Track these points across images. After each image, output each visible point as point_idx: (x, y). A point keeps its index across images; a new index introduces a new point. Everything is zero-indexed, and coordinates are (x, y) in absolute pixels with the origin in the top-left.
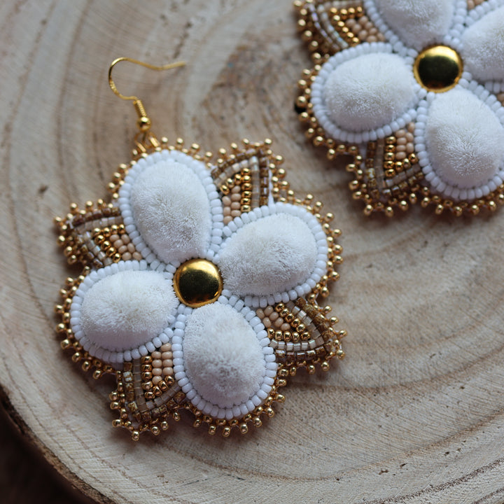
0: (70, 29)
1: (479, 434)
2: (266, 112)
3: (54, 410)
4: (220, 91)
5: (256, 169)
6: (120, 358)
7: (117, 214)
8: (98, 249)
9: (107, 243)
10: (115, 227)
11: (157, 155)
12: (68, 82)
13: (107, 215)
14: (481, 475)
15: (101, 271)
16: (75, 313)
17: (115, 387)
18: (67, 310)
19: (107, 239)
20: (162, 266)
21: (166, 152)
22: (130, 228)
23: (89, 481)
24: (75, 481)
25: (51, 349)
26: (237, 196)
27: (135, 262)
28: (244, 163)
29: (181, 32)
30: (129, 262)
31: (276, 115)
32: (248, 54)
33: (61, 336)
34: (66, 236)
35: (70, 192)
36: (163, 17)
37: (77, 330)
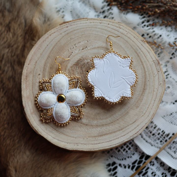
0: (52, 48)
1: (102, 137)
2: (81, 72)
3: (31, 113)
4: (74, 66)
5: (76, 82)
6: (44, 108)
7: (51, 83)
8: (46, 88)
9: (47, 87)
10: (50, 85)
11: (60, 74)
12: (49, 57)
13: (49, 82)
14: (100, 144)
15: (45, 92)
16: (39, 98)
17: (42, 112)
18: (38, 97)
19: (48, 87)
20: (56, 94)
21: (62, 74)
22: (52, 86)
23: (34, 127)
24: (31, 126)
25: (33, 102)
26: (72, 85)
27: (51, 92)
28: (75, 80)
29: (71, 53)
30: (50, 92)
31: (83, 73)
32: (81, 60)
33: (36, 101)
34: (41, 84)
35: (44, 76)
36: (68, 50)
37: (38, 101)
